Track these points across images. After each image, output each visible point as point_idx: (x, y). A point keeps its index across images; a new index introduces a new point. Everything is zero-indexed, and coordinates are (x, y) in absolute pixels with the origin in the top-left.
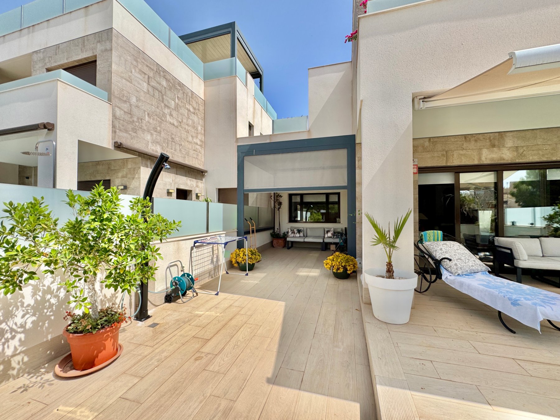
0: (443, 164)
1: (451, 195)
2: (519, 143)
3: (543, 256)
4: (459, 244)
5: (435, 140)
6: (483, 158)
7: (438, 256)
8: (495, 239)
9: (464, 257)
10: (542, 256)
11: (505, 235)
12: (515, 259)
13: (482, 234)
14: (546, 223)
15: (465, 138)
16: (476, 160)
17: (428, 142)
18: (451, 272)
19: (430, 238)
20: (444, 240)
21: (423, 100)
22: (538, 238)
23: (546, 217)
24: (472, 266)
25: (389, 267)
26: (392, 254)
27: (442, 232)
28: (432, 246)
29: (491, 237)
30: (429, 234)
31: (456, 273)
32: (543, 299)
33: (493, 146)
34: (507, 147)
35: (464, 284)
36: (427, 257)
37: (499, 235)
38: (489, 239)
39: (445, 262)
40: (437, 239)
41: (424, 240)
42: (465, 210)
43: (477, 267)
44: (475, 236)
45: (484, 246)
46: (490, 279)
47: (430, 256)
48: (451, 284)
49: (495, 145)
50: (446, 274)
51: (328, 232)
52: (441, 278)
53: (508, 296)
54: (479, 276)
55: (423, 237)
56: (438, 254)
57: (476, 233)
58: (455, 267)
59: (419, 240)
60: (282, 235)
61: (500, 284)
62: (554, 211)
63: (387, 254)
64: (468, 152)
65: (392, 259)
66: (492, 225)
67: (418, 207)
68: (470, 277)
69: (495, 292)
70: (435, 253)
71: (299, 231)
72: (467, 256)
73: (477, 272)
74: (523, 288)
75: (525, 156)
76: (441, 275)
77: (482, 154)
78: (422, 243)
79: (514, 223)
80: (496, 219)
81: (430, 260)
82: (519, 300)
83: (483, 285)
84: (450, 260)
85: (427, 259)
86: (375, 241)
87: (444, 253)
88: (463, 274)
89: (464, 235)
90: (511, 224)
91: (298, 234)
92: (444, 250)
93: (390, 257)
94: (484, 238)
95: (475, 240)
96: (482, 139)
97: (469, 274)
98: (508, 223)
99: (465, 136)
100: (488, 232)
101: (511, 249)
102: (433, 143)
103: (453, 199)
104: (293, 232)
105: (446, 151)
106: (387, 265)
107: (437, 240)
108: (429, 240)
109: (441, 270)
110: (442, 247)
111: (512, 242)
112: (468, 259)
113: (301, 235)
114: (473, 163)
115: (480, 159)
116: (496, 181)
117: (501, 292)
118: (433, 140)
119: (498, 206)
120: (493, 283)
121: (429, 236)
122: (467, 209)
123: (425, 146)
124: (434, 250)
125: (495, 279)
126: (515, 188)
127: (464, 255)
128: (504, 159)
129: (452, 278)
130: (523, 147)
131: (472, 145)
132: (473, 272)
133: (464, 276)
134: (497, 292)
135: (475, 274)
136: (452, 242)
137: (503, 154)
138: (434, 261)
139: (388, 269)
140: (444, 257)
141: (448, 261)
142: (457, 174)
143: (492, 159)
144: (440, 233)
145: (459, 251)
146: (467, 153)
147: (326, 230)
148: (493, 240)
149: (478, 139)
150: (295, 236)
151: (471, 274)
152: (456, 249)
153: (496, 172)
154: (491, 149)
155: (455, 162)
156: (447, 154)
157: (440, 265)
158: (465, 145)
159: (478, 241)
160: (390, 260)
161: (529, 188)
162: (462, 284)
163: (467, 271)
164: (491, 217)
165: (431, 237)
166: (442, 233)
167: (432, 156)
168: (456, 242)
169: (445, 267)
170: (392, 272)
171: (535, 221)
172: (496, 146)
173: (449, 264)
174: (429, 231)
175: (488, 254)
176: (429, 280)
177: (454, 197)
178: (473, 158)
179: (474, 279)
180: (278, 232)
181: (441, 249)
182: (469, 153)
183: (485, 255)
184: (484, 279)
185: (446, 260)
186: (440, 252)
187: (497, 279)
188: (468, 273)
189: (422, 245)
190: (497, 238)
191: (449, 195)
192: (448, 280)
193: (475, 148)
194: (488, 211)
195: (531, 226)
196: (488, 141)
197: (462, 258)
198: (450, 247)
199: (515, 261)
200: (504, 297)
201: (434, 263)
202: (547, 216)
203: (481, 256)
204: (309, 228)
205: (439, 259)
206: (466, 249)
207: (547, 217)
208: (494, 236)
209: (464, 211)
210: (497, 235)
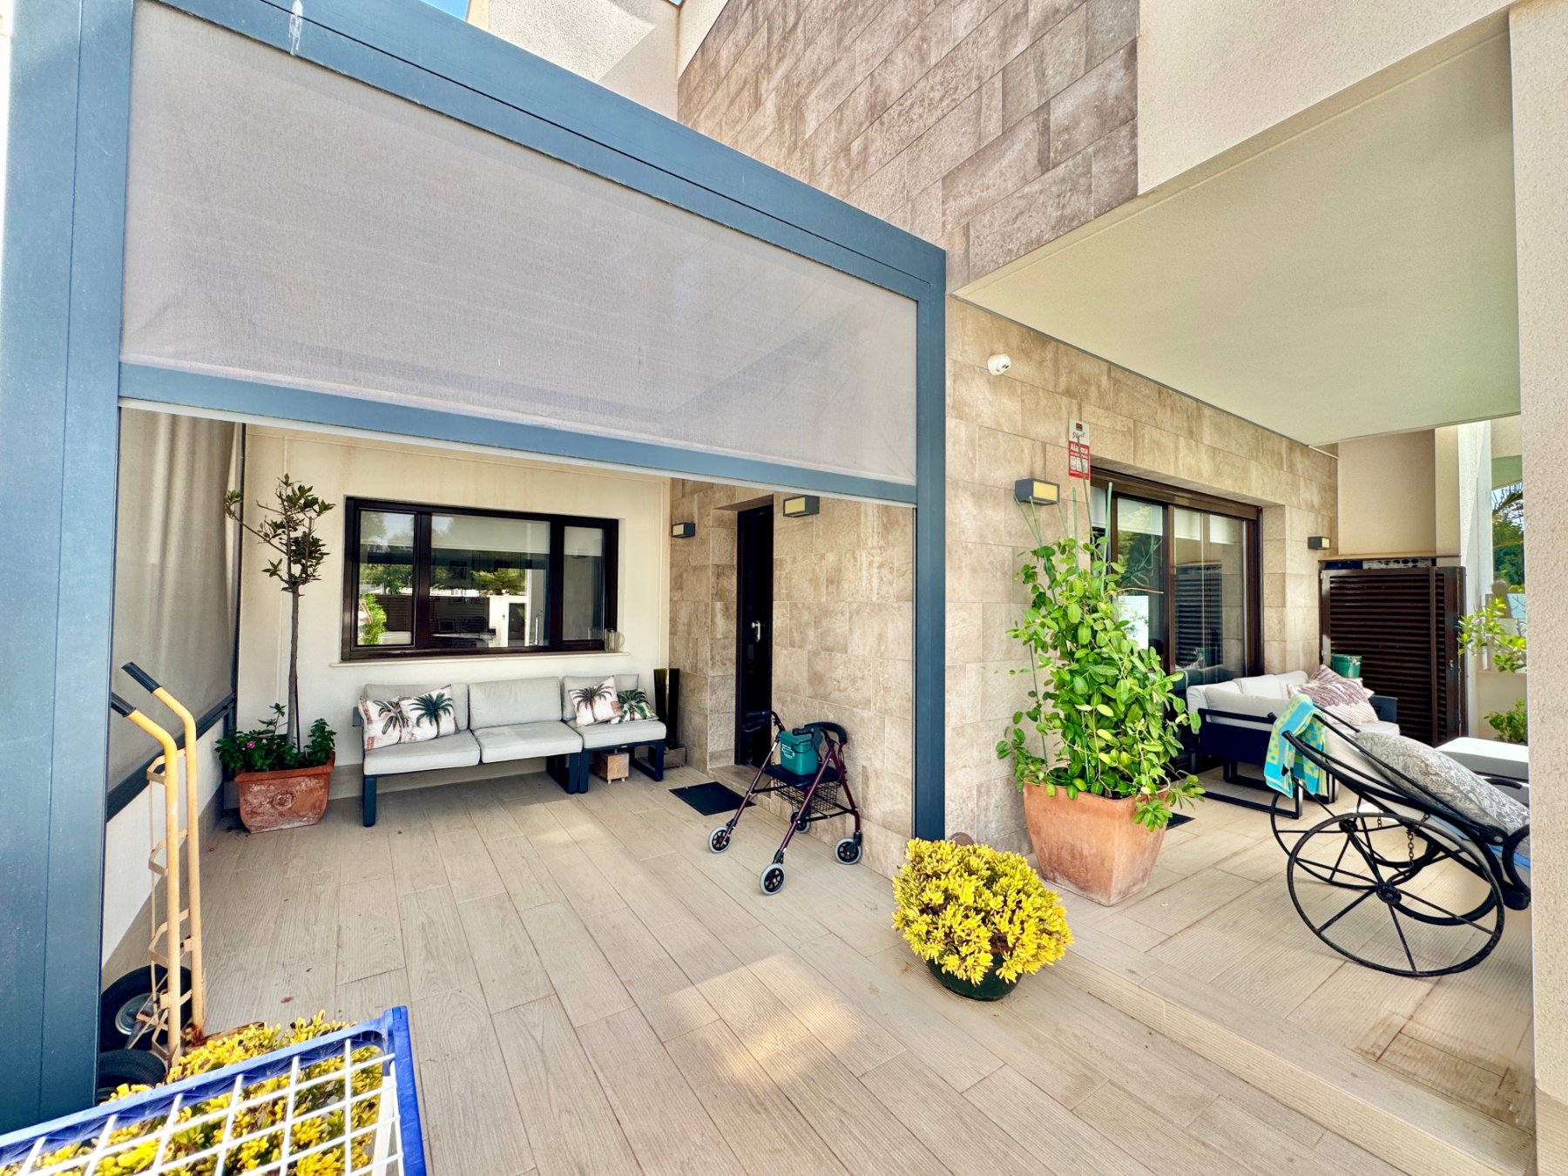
0: (1130, 459)
2: (1216, 440)
5: (1118, 375)
15: (1159, 393)
16: (1171, 464)
17: (1106, 377)
33: (1191, 435)
34: (1205, 445)
49: (1193, 433)
51: (589, 696)
60: (306, 741)
64: (1163, 436)
71: (432, 708)
75: (1221, 475)
77: (1179, 450)
91: (425, 721)
96: (1179, 409)
101: (1269, 721)
102: (1114, 385)
104: (398, 719)
105: (1134, 421)
113: (443, 730)
115: (1176, 463)
118: (1113, 375)
123: (1102, 390)
128: (1201, 476)
130: (1219, 451)
131: (1167, 418)
143: (1190, 470)
146: (1161, 438)
147: (575, 688)
149: (1175, 405)
150: (406, 738)
155: (1147, 461)
156: (1135, 430)
158: (1159, 415)
167: (1113, 428)
172: (1194, 437)
178: (1169, 458)
180: (282, 730)
182: (1164, 441)
190: (1201, 687)
193: (1172, 430)
196: (1185, 416)
204: (480, 684)
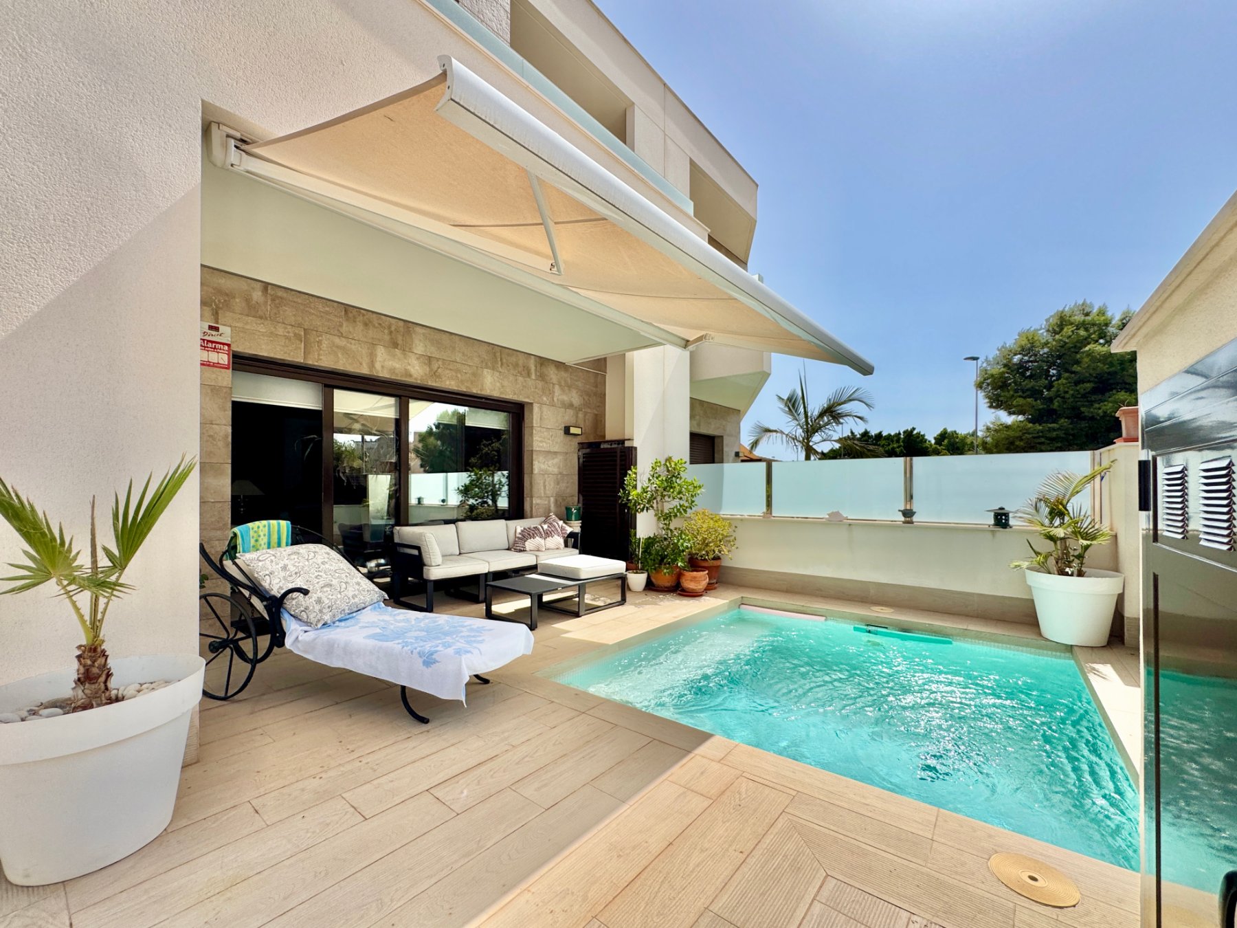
0: (297, 357)
1: (315, 436)
2: (433, 351)
3: (460, 554)
4: (327, 549)
5: (280, 293)
6: (378, 366)
7: (276, 586)
8: (395, 531)
9: (339, 577)
10: (458, 553)
11: (410, 522)
12: (425, 565)
13: (374, 522)
14: (461, 499)
15: (346, 311)
16: (364, 365)
17: (260, 293)
18: (308, 623)
19: (257, 541)
20: (295, 542)
21: (239, 144)
22: (454, 523)
23: (461, 488)
24: (354, 596)
25: (89, 662)
26: (104, 613)
27: (289, 522)
28: (260, 564)
29: (387, 528)
30: (255, 532)
31: (319, 621)
32: (468, 636)
33: (395, 345)
34: (416, 354)
35: (336, 646)
36: (246, 593)
37: (402, 523)
38: (385, 532)
39: (293, 599)
40: (276, 541)
41: (240, 548)
42: (344, 473)
43: (363, 598)
44: (360, 528)
45: (377, 545)
46: (386, 618)
47: (256, 590)
48: (305, 652)
49: (398, 345)
50: (296, 630)
52: (282, 644)
53: (419, 649)
54: (368, 616)
55: (239, 541)
56: (275, 581)
57: (363, 522)
58: (317, 608)
59: (227, 551)
61: (403, 624)
62: (470, 478)
63: (81, 617)
64: (351, 344)
65: (105, 632)
66: (389, 506)
67: (230, 461)
68: (348, 623)
69: (395, 646)
70: (268, 581)
72: (343, 576)
73: (364, 608)
74: (440, 622)
75: (439, 377)
76: (283, 634)
77: (376, 355)
78: (233, 558)
79: (421, 500)
80: (396, 491)
81: (256, 601)
82: (436, 652)
83: (374, 636)
84: (305, 592)
85: (248, 600)
86: (26, 573)
87: (291, 576)
88: (334, 620)
89: (341, 526)
90: (417, 502)
92: (292, 569)
93: (95, 626)
94: (376, 530)
95: (361, 535)
96: (377, 325)
97: (348, 617)
98: (413, 501)
99: (347, 308)
100: (383, 519)
101: (418, 548)
102: (273, 300)
103: (318, 445)
105: (305, 329)
106: (79, 657)
107: (276, 545)
108: (253, 546)
109: (284, 623)
110: (286, 562)
111: (421, 535)
112: (346, 583)
114: (359, 371)
115: (372, 364)
116: (398, 417)
117: (407, 644)
118: (272, 293)
119: (400, 466)
120: (392, 627)
121: (255, 535)
122: (347, 471)
123: (254, 302)
124: (267, 573)
125: (395, 615)
126: (420, 441)
127: (337, 575)
128: (411, 376)
129: (311, 635)
130: (438, 359)
131: (358, 330)
132: (356, 609)
133: (337, 623)
134: (400, 646)
135: (359, 612)
136: (311, 546)
137: (410, 365)
138: (265, 603)
139: (82, 670)
140: (291, 586)
141: (302, 595)
142: (327, 389)
143: (392, 371)
144: (285, 525)
145: (327, 566)
146: (348, 345)
148: (392, 533)
149: (370, 322)
151: (351, 616)
152: (319, 561)
153: (398, 398)
154: (392, 350)
155: (325, 360)
156: (306, 336)
157: (282, 610)
158: (346, 328)
159: (367, 537)
160: (96, 636)
161: (437, 445)
162: (330, 647)
163: (344, 610)
164: (388, 487)
165: (262, 537)
166: (290, 526)
167: (272, 333)
168: (320, 546)
169: (293, 613)
170: (102, 679)
171: (447, 496)
172: (399, 347)
173: (303, 603)
174: (257, 523)
175: (382, 561)
176: (250, 655)
177: (321, 442)
178: (360, 360)
179: (357, 627)
181: (285, 568)
182: (353, 347)
183: (378, 565)
184: (376, 620)
185: (295, 594)
186: (282, 574)
187: (399, 614)
188: (345, 614)
189: (235, 564)
190: (398, 528)
191: (312, 436)
192: (299, 645)
193: (365, 340)
194: (384, 476)
195: (442, 504)
196: (386, 331)
197: (333, 583)
198: (308, 560)
199: (425, 568)
200: (412, 652)
201: (265, 606)
202: (462, 486)
203: (371, 567)
205: (279, 595)
206: (342, 558)
207: (463, 488)
208: (393, 526)
209: (341, 475)
210: (398, 523)
